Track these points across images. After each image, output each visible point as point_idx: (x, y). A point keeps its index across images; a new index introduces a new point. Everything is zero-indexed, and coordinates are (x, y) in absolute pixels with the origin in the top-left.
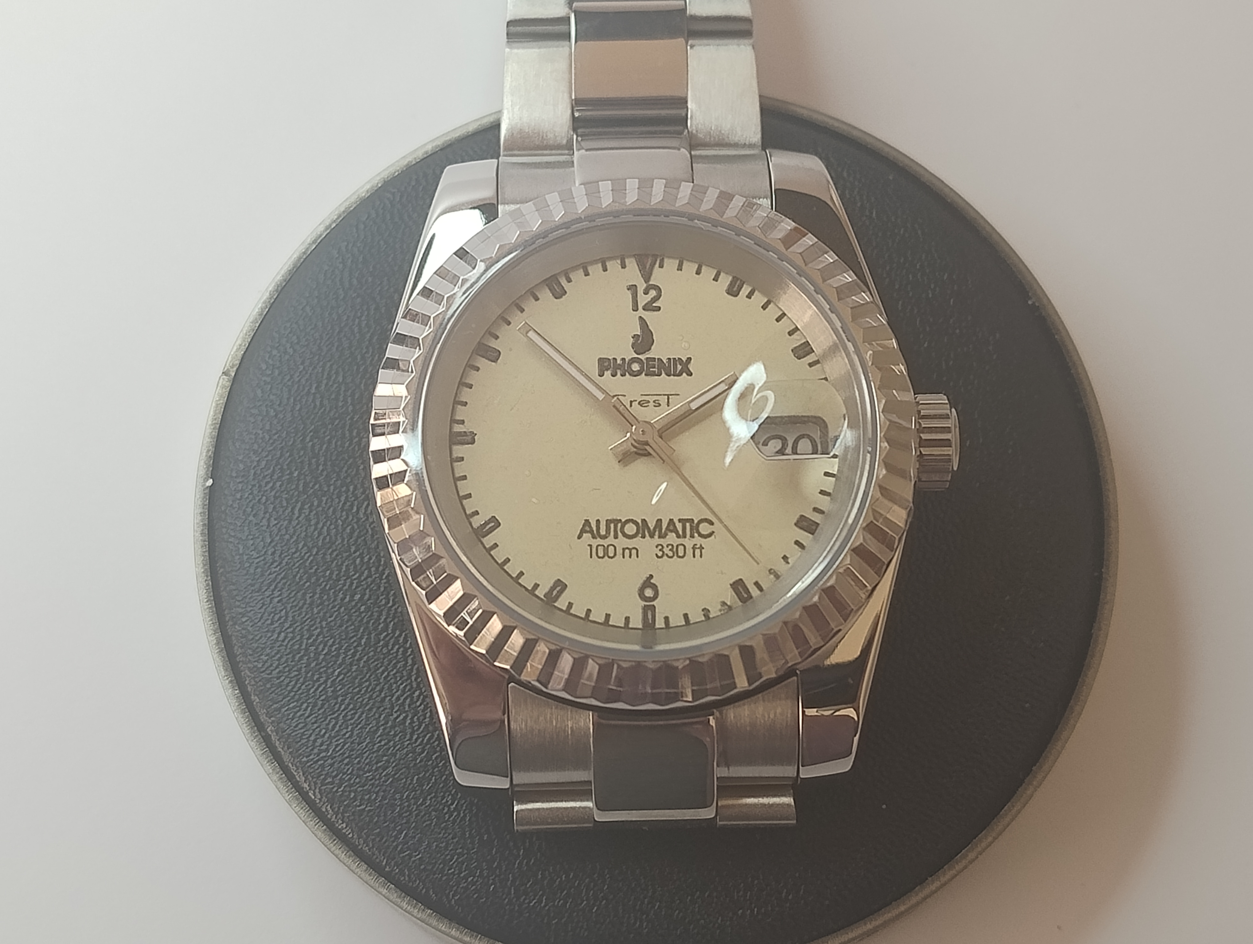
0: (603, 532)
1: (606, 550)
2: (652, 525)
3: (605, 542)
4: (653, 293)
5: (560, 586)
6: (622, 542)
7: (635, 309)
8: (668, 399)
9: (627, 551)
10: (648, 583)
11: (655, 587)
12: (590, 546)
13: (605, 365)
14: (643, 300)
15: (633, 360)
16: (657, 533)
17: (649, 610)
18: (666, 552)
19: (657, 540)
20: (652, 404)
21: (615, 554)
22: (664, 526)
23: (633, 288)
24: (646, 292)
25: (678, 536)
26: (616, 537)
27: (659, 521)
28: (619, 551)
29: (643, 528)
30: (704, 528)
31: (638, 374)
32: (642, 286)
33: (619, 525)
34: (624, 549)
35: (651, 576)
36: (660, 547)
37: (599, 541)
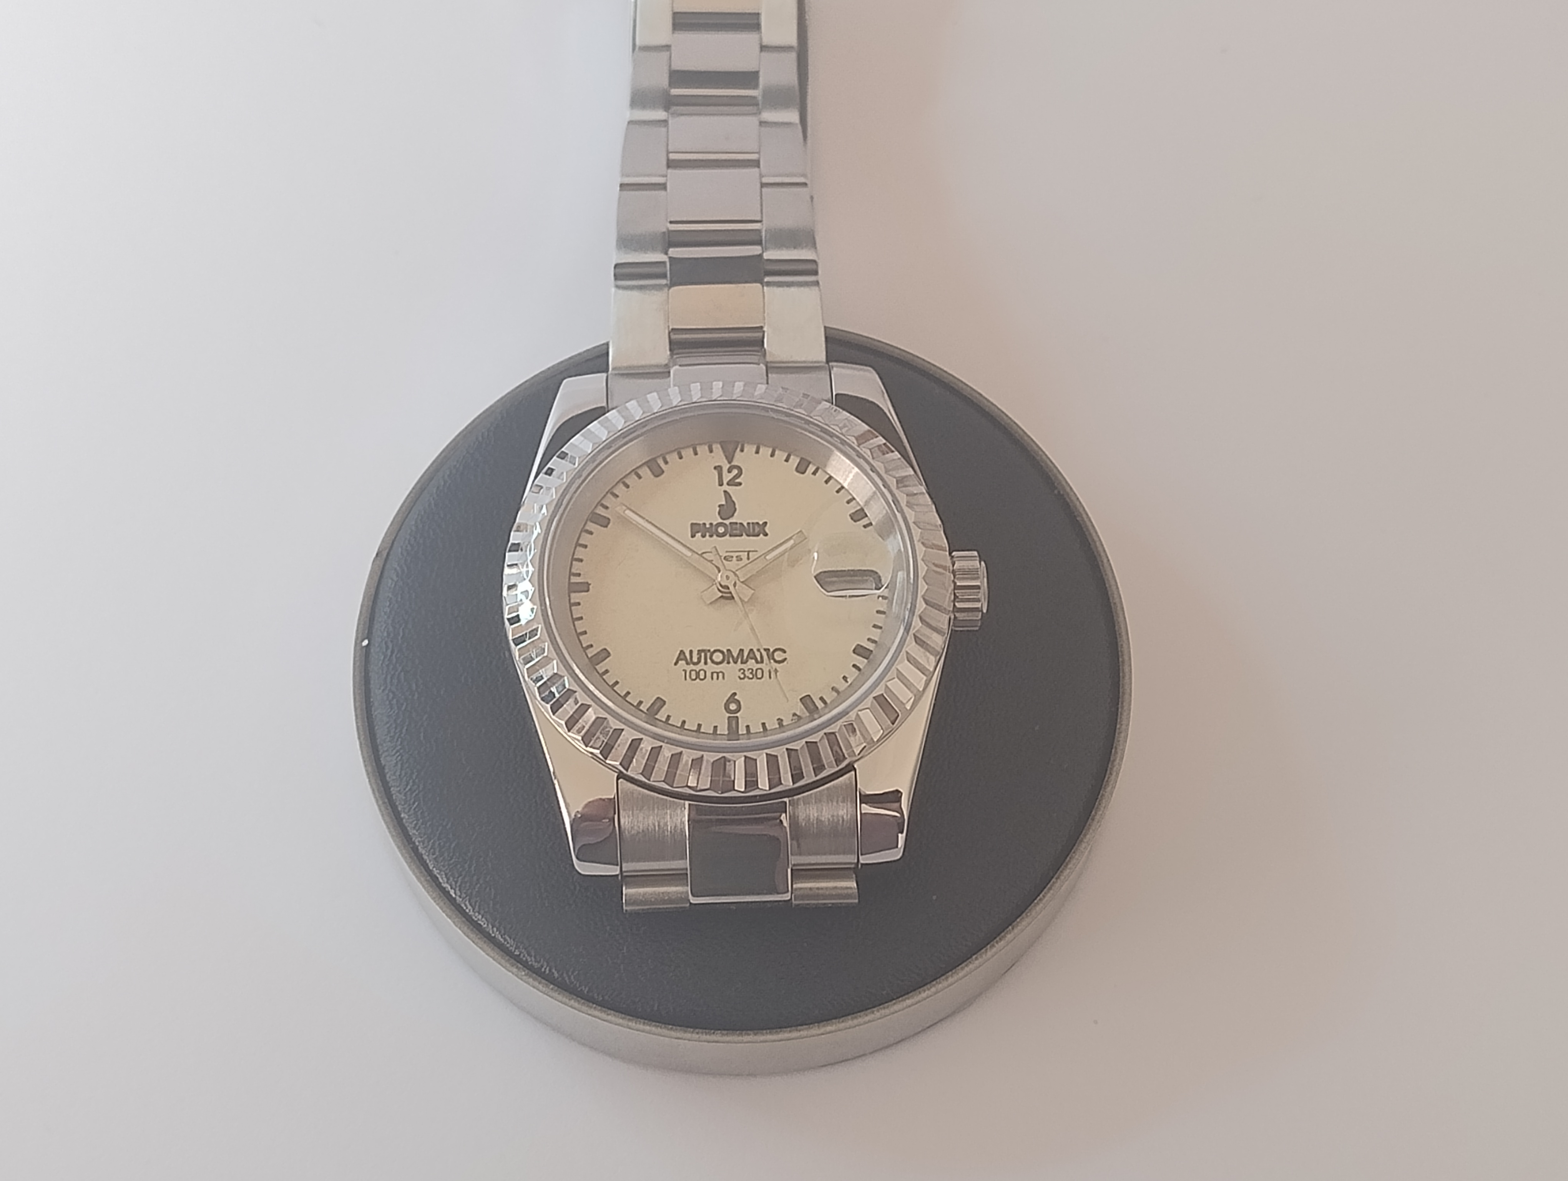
0: (695, 660)
1: (698, 674)
2: (735, 655)
3: (697, 668)
4: (735, 472)
5: (660, 703)
6: (711, 667)
7: (721, 484)
8: (748, 555)
9: (715, 675)
10: (732, 698)
11: (738, 703)
12: (685, 671)
13: (696, 529)
14: (727, 477)
15: (719, 525)
16: (740, 660)
17: (733, 722)
18: (747, 675)
19: (739, 665)
20: (735, 559)
21: (705, 677)
22: (746, 654)
23: (718, 468)
24: (729, 471)
25: (757, 662)
26: (706, 663)
27: (742, 651)
28: (709, 675)
29: (728, 656)
30: (778, 656)
31: (723, 535)
32: (726, 467)
33: (708, 654)
34: (712, 673)
35: (735, 694)
36: (742, 671)
37: (692, 667)
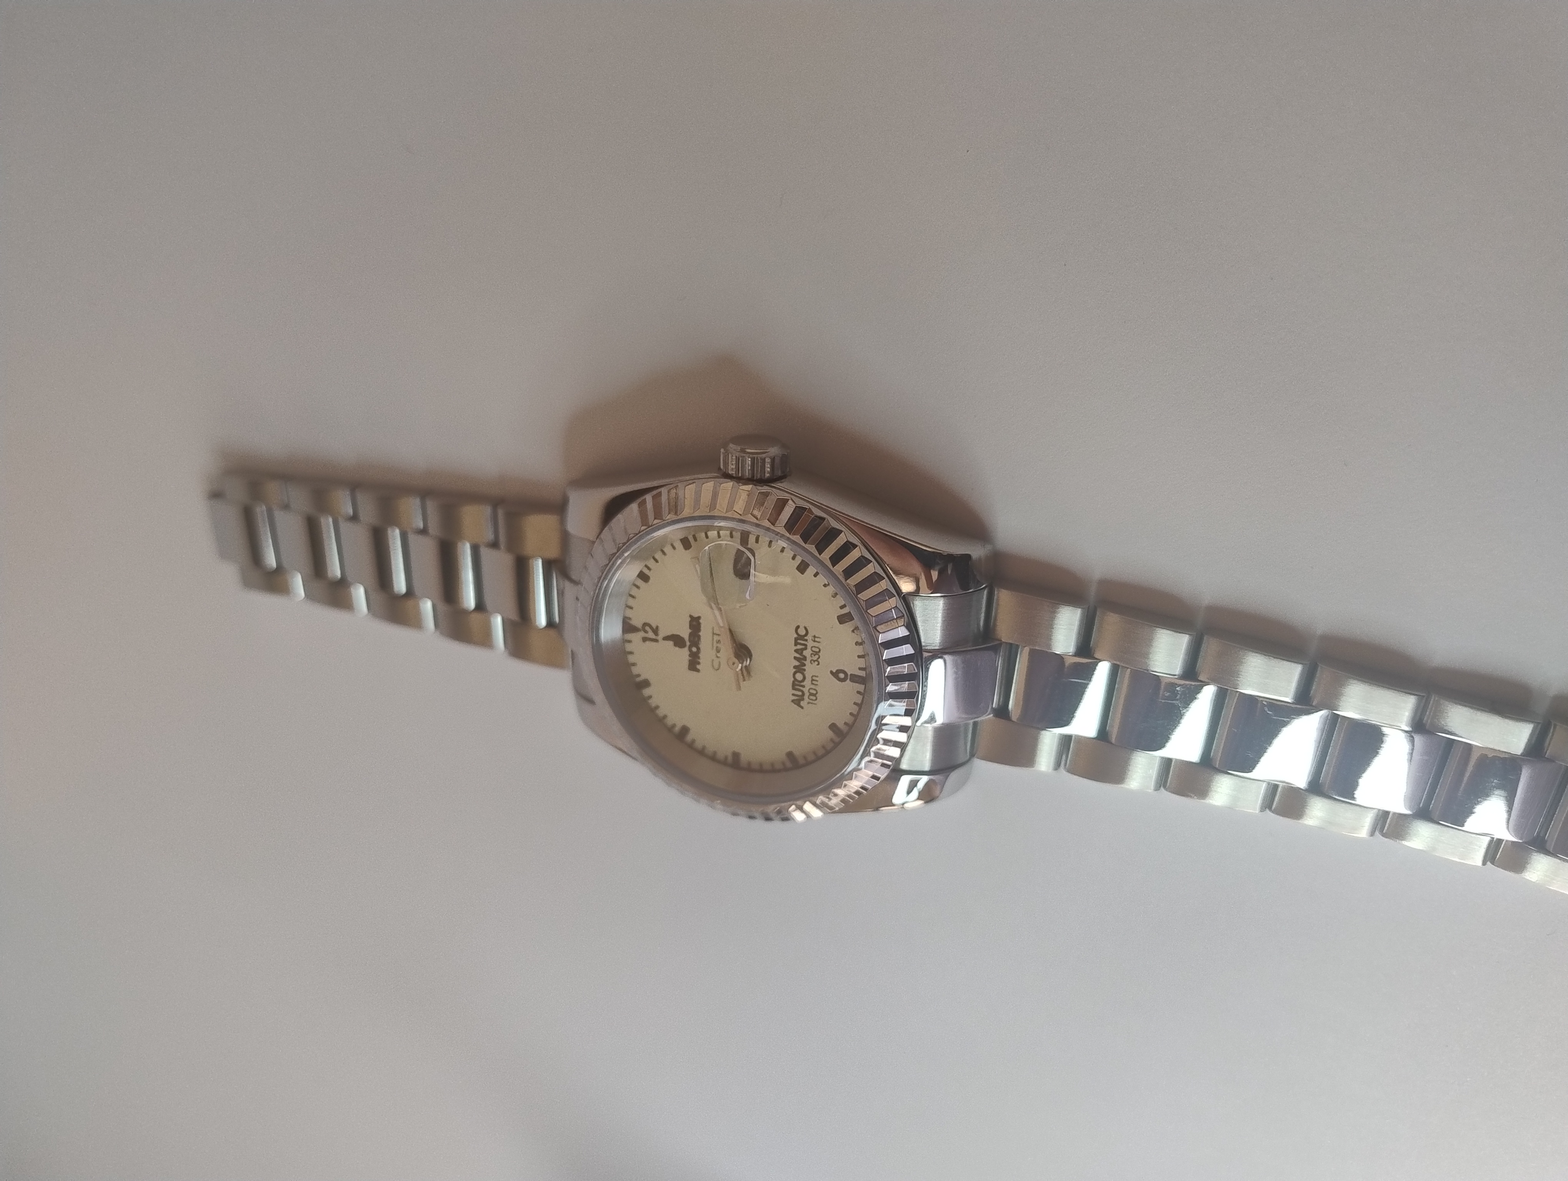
0: (800, 693)
1: (811, 694)
2: (797, 663)
3: (807, 694)
4: (647, 628)
5: (833, 727)
6: (807, 683)
7: (656, 641)
8: (715, 634)
9: (814, 682)
10: (835, 674)
11: (839, 671)
12: (809, 703)
13: (693, 665)
14: (651, 635)
15: (690, 650)
16: (803, 661)
17: (855, 679)
18: (816, 659)
19: (807, 662)
20: (718, 645)
21: (815, 690)
22: (798, 656)
23: (645, 639)
24: (646, 632)
25: (806, 649)
26: (804, 686)
27: (795, 658)
28: (813, 687)
29: (800, 669)
30: (802, 632)
31: (698, 649)
32: (642, 634)
33: (797, 683)
34: (813, 684)
35: (831, 672)
36: (812, 662)
37: (806, 697)
